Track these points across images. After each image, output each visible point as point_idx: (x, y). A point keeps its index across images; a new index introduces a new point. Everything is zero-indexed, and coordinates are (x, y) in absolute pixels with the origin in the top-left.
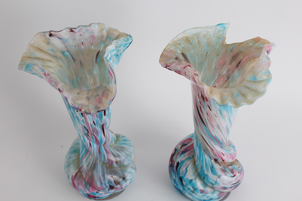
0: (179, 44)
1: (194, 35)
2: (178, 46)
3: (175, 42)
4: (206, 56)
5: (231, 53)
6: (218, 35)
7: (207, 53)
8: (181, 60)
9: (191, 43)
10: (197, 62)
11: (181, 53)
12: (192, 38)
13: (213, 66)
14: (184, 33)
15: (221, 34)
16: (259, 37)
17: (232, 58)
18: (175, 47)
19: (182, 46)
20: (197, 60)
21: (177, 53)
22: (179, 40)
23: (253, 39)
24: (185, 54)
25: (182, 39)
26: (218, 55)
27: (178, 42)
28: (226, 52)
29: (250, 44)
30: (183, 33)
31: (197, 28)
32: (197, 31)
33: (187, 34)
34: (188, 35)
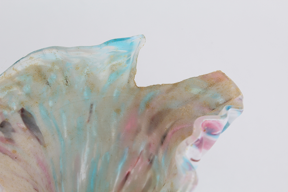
0: (19, 84)
1: (53, 63)
2: (15, 89)
3: (11, 78)
4: (91, 112)
5: (147, 110)
6: (114, 65)
7: (92, 105)
8: (14, 131)
9: (48, 83)
10: (65, 128)
11: (20, 108)
12: (51, 70)
13: (113, 134)
14: (31, 58)
15: (120, 64)
16: (219, 72)
17: (151, 123)
18: (6, 93)
19: (27, 89)
20: (64, 124)
21: (10, 109)
22: (19, 74)
23: (203, 77)
24: (30, 111)
25: (26, 72)
26: (118, 111)
27: (17, 79)
28: (136, 106)
29: (195, 91)
30: (28, 58)
31: (57, 48)
32: (59, 55)
33: (38, 61)
34: (39, 63)
